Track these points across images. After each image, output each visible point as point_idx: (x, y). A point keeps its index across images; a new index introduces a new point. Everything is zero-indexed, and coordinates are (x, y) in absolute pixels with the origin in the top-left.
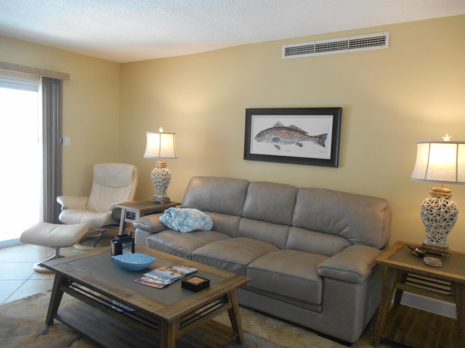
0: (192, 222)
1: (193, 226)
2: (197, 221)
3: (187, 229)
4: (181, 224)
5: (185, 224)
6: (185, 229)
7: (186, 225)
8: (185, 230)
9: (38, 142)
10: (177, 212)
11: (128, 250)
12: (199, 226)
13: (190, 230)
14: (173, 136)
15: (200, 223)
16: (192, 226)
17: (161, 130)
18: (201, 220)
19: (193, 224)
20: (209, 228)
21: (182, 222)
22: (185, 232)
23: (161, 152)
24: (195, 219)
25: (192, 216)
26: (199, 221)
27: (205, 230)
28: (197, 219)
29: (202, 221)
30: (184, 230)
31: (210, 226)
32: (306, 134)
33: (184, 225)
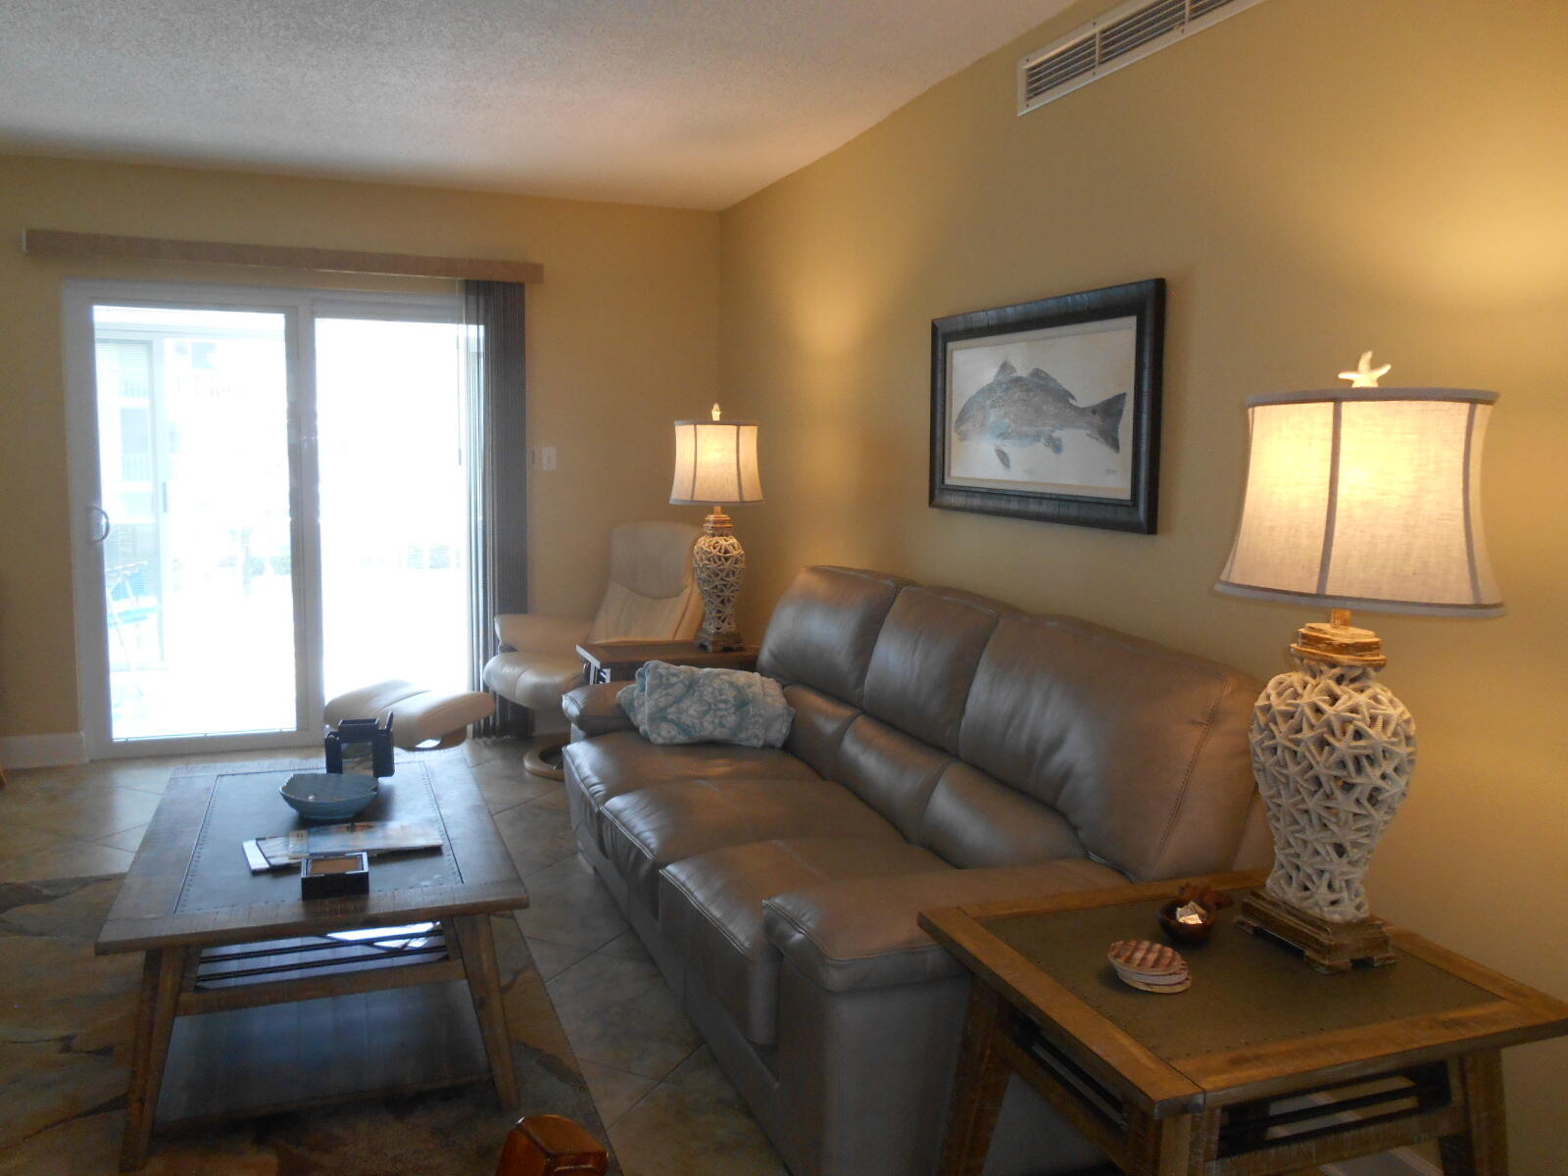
0: (694, 713)
1: (694, 727)
2: (711, 713)
3: (669, 732)
4: (659, 716)
5: (670, 717)
6: (664, 733)
7: (672, 721)
8: (664, 738)
9: (460, 463)
10: (661, 676)
11: (359, 763)
12: (715, 729)
13: (681, 738)
14: (735, 432)
15: (721, 717)
16: (691, 724)
17: (716, 415)
18: (733, 710)
19: (696, 721)
20: (759, 739)
21: (664, 709)
22: (660, 741)
23: (697, 484)
24: (709, 704)
25: (705, 693)
26: (720, 713)
27: (744, 743)
28: (716, 705)
29: (734, 713)
30: (659, 735)
31: (779, 732)
32: (1071, 401)
33: (664, 719)
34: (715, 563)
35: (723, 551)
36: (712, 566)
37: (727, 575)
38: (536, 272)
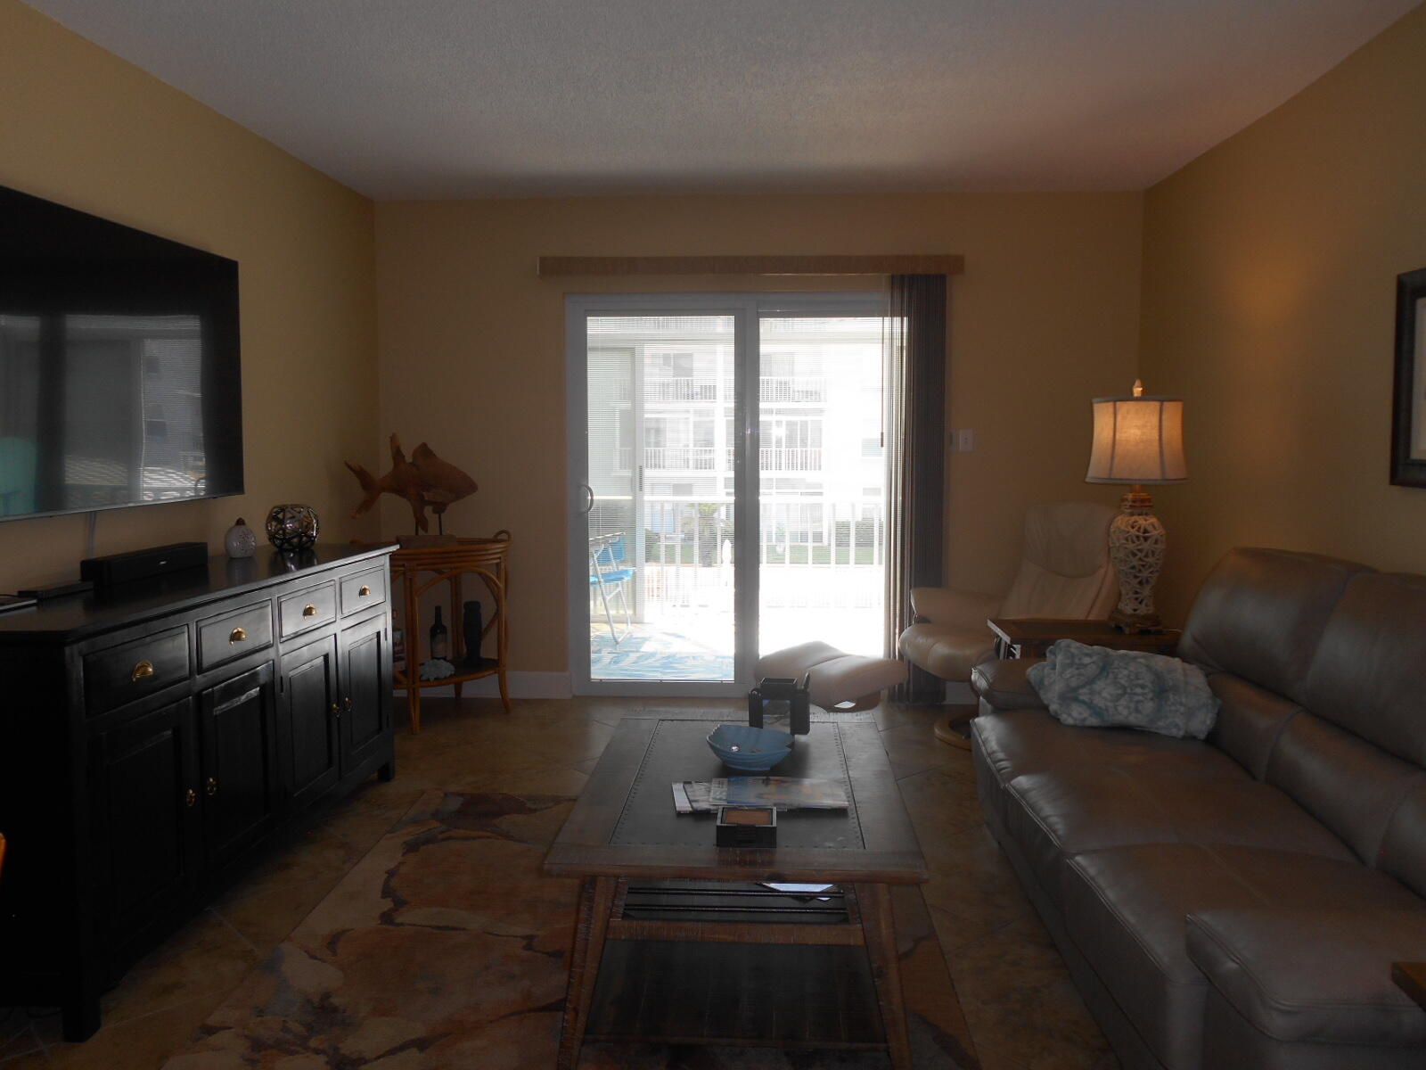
0: (1108, 697)
1: (1107, 710)
2: (1127, 696)
3: (1080, 714)
4: (1069, 697)
5: (1081, 698)
6: (1075, 714)
7: (1083, 702)
8: (1075, 719)
10: (1073, 656)
12: (1130, 714)
13: (1093, 721)
14: (1158, 407)
15: (1138, 702)
16: (1104, 708)
17: (1137, 391)
18: (1150, 696)
19: (1109, 704)
20: (1179, 730)
21: (1075, 689)
22: (1070, 721)
23: (1116, 460)
24: (1124, 688)
25: (1120, 676)
26: (1136, 698)
27: (1163, 732)
28: (1131, 690)
29: (1152, 699)
30: (1070, 715)
31: (1202, 723)
33: (1076, 700)
34: (1133, 542)
35: (1142, 530)
36: (1131, 546)
37: (1146, 556)
38: (957, 264)
